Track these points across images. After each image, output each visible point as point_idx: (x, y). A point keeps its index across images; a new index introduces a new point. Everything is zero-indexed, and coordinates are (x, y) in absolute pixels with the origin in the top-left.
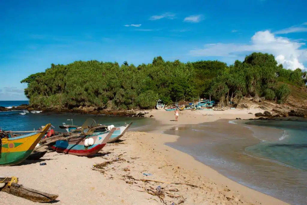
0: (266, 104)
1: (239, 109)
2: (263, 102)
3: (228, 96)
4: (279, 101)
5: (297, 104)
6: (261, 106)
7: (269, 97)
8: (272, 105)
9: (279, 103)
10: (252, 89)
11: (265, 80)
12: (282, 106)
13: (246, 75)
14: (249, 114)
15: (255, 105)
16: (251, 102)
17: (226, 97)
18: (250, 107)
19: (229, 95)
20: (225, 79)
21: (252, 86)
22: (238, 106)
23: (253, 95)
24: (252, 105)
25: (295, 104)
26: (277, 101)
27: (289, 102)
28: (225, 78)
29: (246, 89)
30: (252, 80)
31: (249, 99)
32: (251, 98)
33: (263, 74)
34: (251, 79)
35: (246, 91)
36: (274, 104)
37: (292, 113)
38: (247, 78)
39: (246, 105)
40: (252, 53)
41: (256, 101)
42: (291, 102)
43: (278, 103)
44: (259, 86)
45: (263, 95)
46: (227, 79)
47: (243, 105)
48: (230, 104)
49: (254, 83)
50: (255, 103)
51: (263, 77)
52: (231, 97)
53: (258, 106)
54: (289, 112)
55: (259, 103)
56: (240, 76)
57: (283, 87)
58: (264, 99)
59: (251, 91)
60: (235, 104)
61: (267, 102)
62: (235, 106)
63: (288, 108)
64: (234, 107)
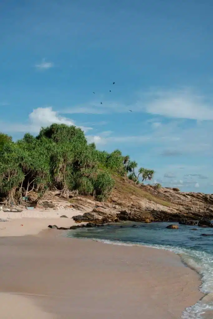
0: (80, 202)
1: (41, 210)
2: (75, 198)
3: (21, 188)
4: (100, 196)
5: (124, 202)
6: (74, 205)
7: (84, 190)
8: (90, 203)
9: (100, 200)
10: (59, 177)
11: (79, 163)
12: (105, 204)
13: (50, 154)
14: (61, 217)
15: (64, 203)
16: (57, 197)
17: (17, 190)
18: (57, 206)
19: (23, 187)
20: (18, 159)
21: (60, 173)
22: (38, 205)
23: (60, 187)
24: (60, 204)
25: (122, 202)
26: (96, 197)
27: (112, 199)
28: (19, 157)
29: (49, 177)
30: (60, 162)
31: (54, 193)
32: (57, 192)
33: (76, 154)
34: (59, 160)
35: (50, 180)
36: (93, 200)
37: (123, 216)
38: (53, 160)
39: (51, 202)
40: (51, 124)
41: (65, 197)
42: (115, 199)
43: (97, 200)
44: (69, 172)
45: (76, 186)
46: (23, 159)
47: (47, 202)
48: (25, 201)
49: (63, 167)
50: (64, 200)
51: (75, 160)
52: (26, 189)
53: (69, 204)
54: (117, 214)
55: (70, 200)
56: (42, 156)
57: (104, 176)
58: (78, 193)
59: (58, 181)
60: (33, 202)
61: (82, 198)
62: (34, 204)
63: (115, 208)
64: (31, 206)
